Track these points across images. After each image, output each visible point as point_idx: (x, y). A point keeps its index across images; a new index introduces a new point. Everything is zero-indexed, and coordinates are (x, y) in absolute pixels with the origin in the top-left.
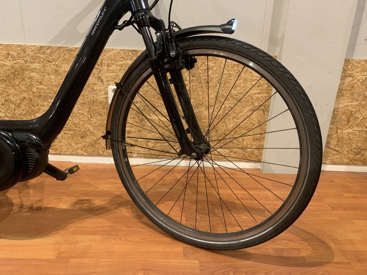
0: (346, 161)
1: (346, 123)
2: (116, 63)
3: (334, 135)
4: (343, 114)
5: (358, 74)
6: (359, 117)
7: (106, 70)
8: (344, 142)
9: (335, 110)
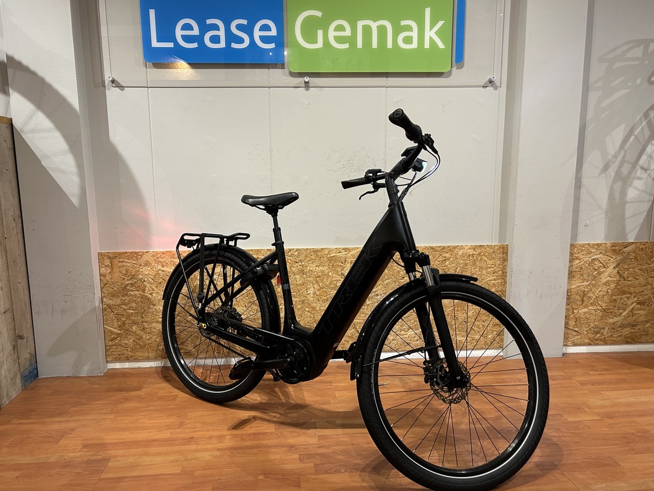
0: (587, 341)
1: (581, 303)
3: (571, 316)
4: (576, 294)
5: (584, 256)
6: (592, 296)
8: (582, 322)
9: (569, 291)
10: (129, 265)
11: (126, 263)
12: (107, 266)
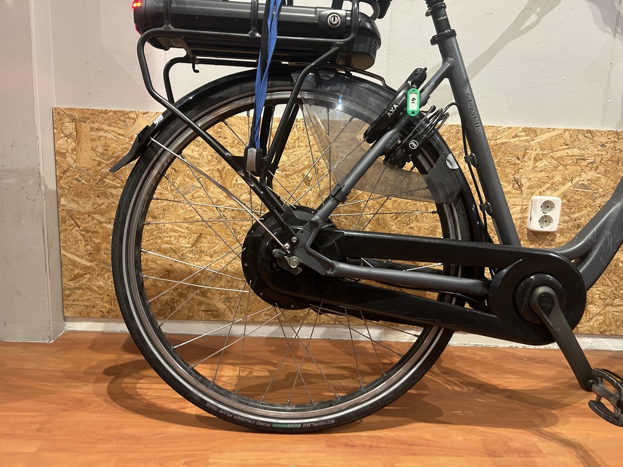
2: (551, 154)
7: (531, 167)
10: (109, 136)
11: (106, 132)
12: (68, 136)
